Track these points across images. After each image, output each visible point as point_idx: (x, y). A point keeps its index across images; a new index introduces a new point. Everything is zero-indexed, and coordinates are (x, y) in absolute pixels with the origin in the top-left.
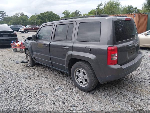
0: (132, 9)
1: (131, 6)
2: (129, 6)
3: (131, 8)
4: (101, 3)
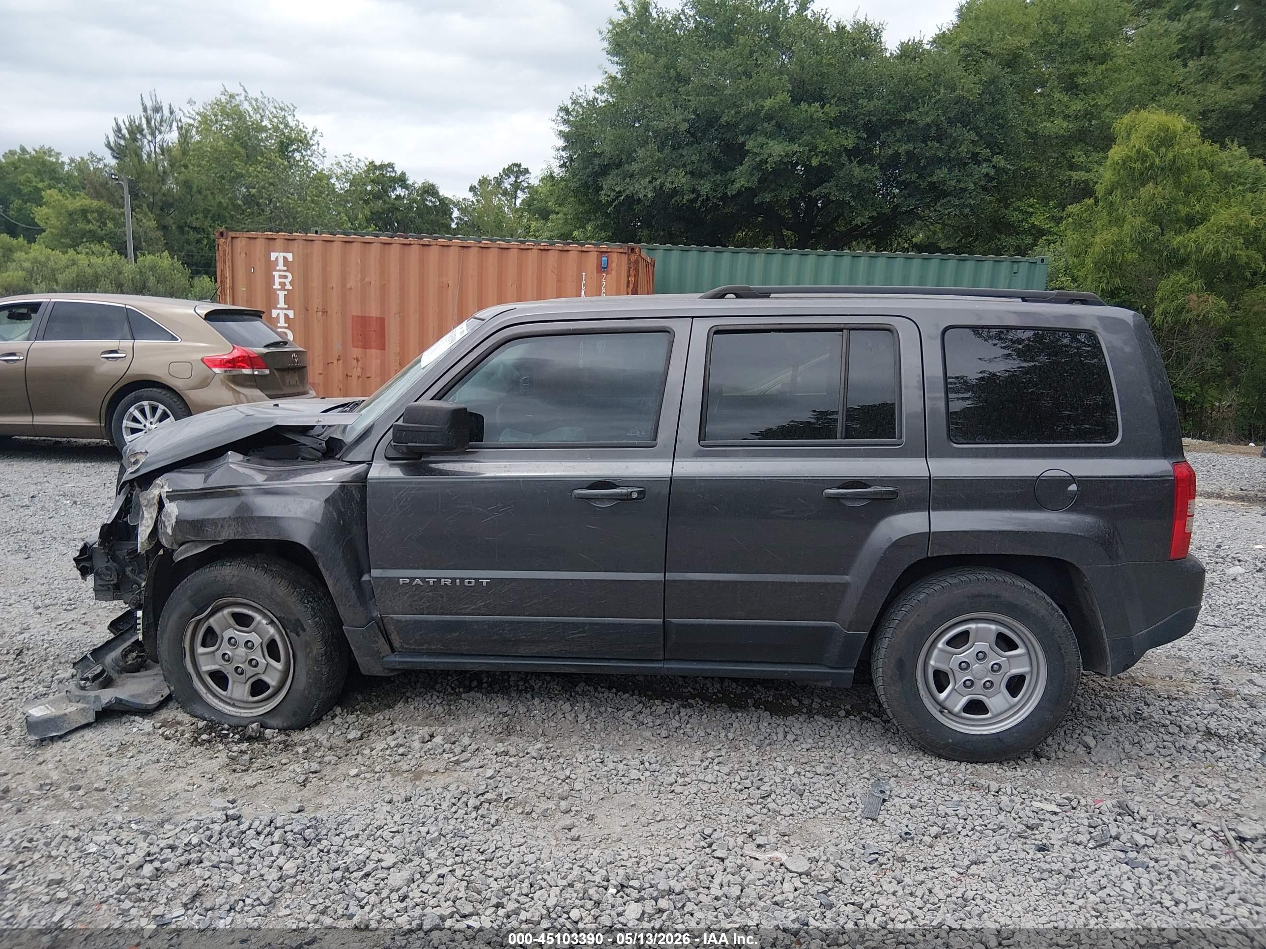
0: (400, 191)
1: (391, 165)
2: (372, 166)
3: (394, 180)
4: (149, 104)
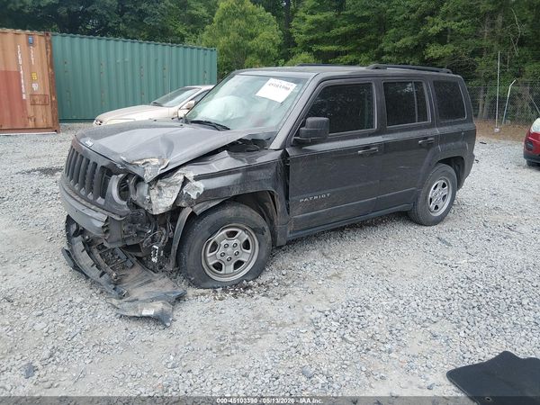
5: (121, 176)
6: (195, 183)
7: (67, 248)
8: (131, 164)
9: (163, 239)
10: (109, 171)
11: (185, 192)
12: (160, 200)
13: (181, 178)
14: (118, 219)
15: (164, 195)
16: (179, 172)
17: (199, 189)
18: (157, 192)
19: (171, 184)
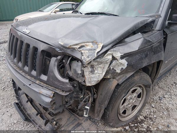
5: (59, 57)
6: (121, 61)
7: (17, 102)
8: (69, 48)
9: (90, 100)
10: (48, 54)
11: (111, 68)
12: (93, 76)
13: (110, 57)
14: (64, 94)
15: (96, 72)
16: (109, 52)
17: (123, 65)
18: (90, 69)
19: (101, 63)
